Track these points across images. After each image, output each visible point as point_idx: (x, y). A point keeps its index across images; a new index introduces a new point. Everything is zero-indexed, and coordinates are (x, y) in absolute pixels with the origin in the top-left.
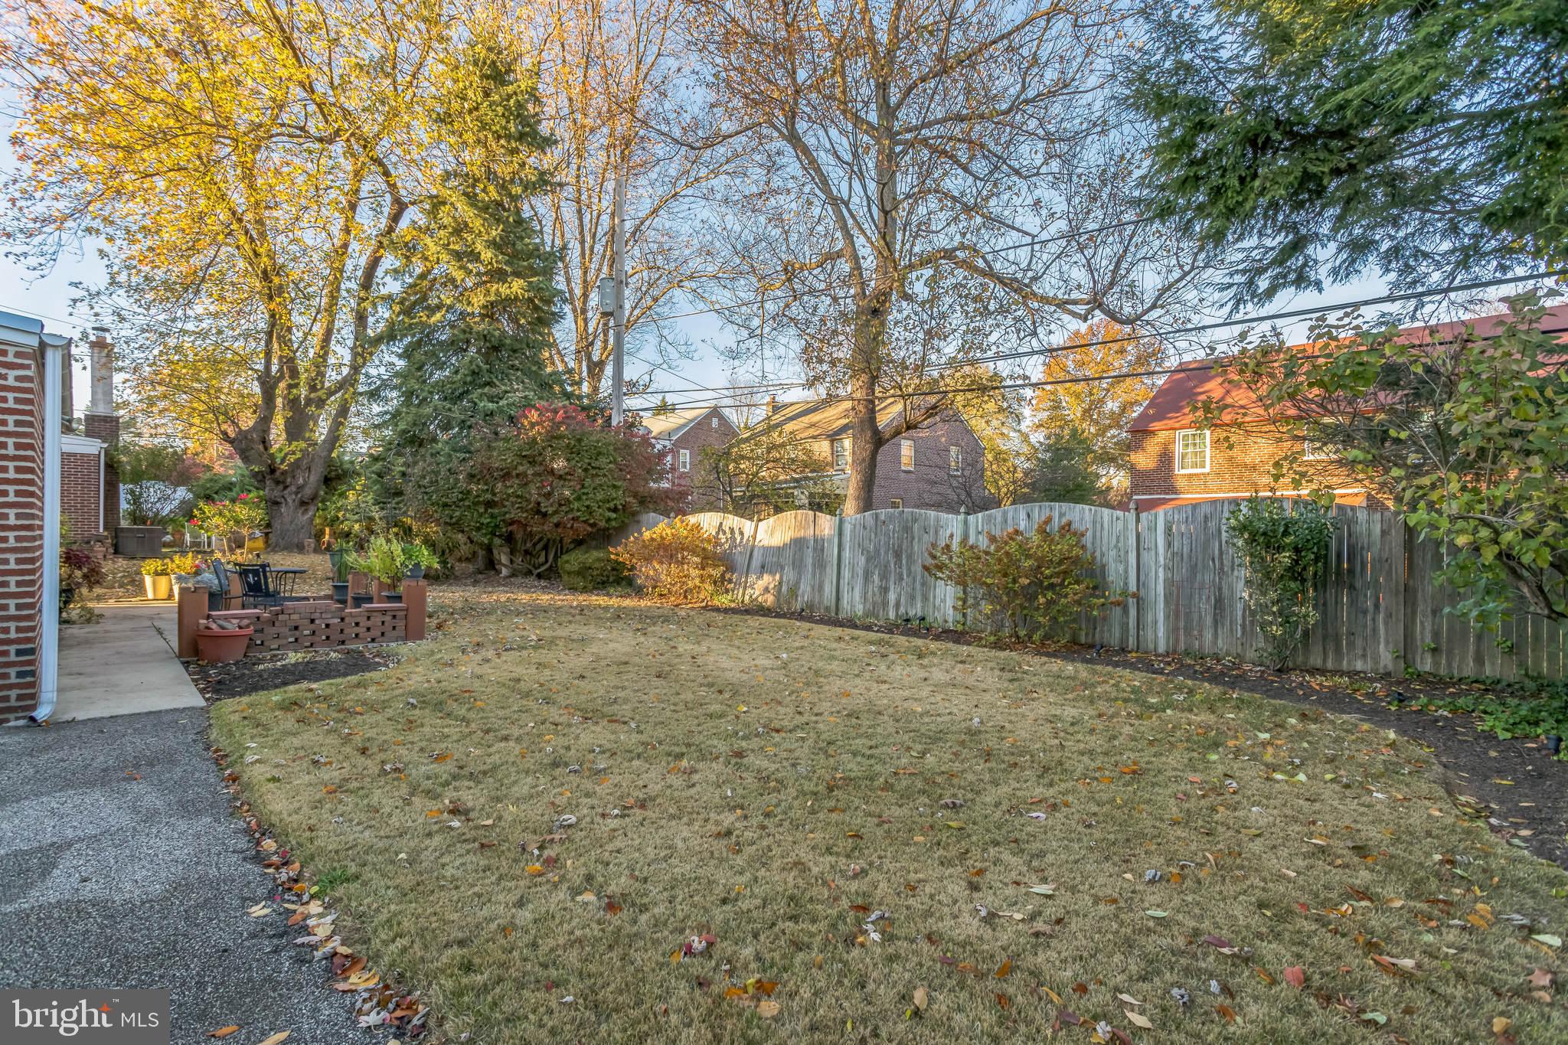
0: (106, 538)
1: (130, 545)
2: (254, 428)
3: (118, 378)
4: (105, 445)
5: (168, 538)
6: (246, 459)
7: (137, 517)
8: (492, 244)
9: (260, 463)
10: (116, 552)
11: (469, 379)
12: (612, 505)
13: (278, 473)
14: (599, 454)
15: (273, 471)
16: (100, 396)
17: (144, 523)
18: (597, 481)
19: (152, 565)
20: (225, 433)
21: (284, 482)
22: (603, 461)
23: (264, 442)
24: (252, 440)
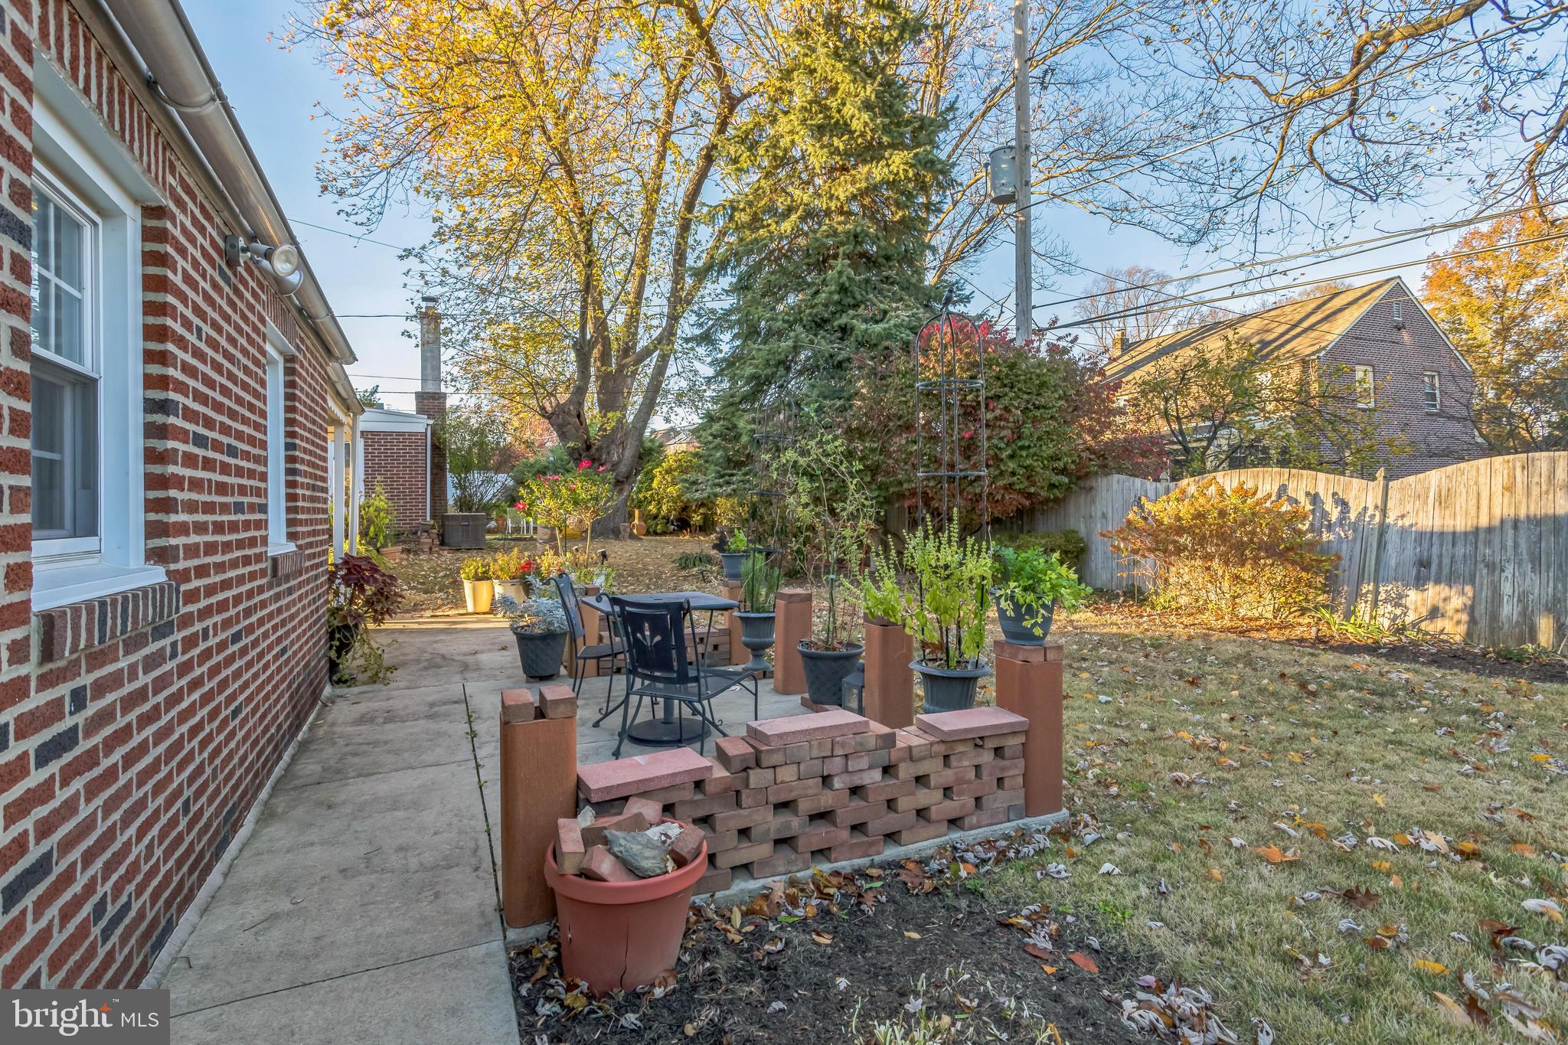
0: (433, 527)
1: (455, 536)
2: (570, 401)
3: (446, 354)
4: (431, 422)
5: (493, 524)
6: (563, 436)
7: (464, 503)
8: (867, 106)
9: (577, 439)
10: (442, 543)
11: (836, 297)
12: (1060, 465)
13: (593, 450)
14: (1043, 385)
15: (589, 447)
16: (429, 371)
17: (470, 509)
18: (1043, 427)
19: (472, 564)
20: (543, 408)
21: (599, 459)
22: (1048, 397)
23: (579, 416)
24: (569, 413)
